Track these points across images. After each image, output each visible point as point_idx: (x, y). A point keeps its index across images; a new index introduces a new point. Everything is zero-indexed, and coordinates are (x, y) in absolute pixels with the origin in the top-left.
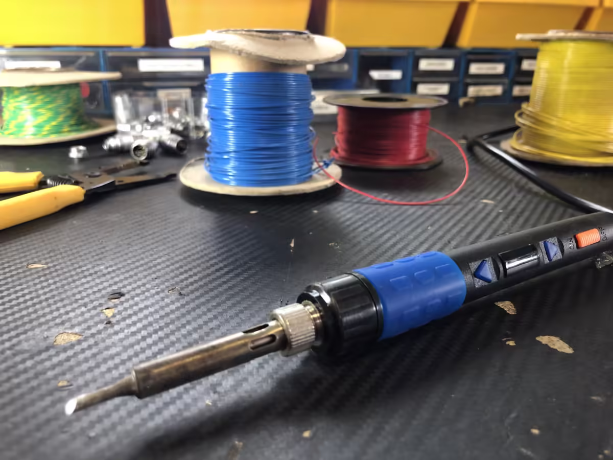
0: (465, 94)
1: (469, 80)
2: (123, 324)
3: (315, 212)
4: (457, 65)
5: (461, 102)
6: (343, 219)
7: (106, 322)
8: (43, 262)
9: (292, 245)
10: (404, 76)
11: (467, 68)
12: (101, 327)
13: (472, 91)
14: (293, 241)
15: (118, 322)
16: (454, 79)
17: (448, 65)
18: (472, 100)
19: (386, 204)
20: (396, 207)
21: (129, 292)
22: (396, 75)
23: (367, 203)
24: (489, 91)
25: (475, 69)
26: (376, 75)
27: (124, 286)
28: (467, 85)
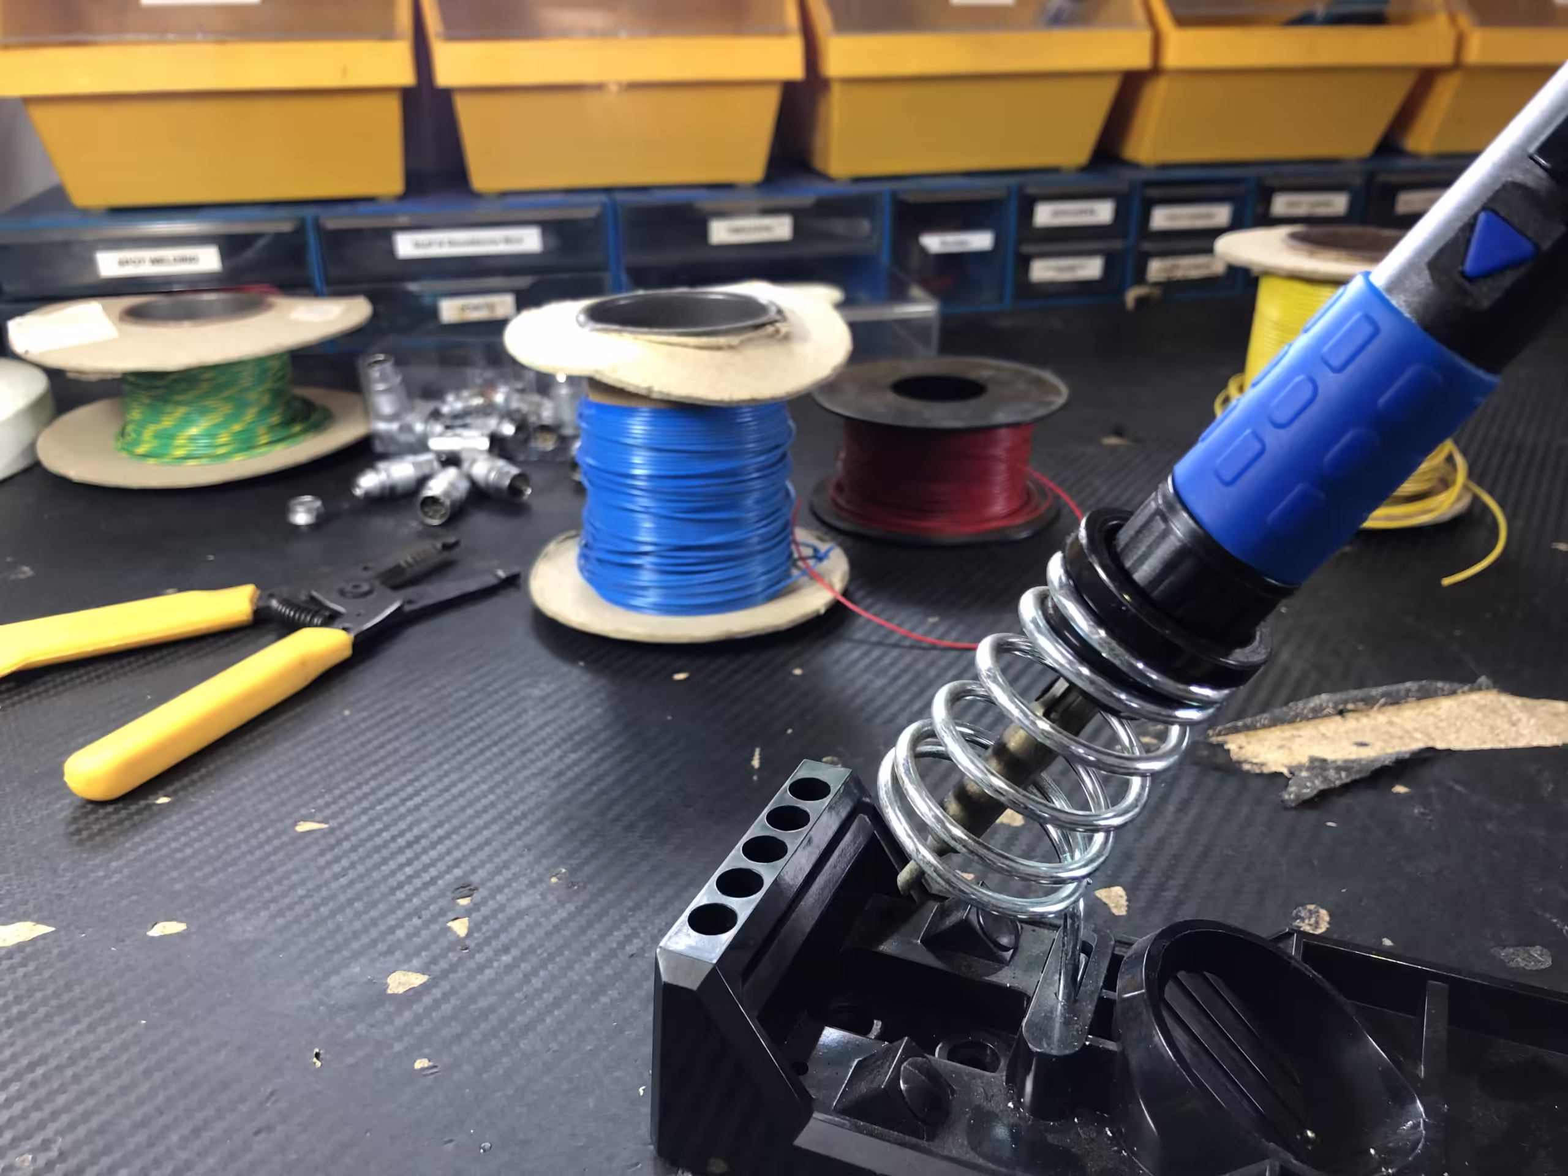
0: (1140, 277)
1: (1147, 246)
2: (488, 951)
3: (798, 672)
4: (1120, 213)
5: (1132, 295)
6: (850, 691)
7: (459, 947)
8: (319, 816)
9: (756, 763)
10: (998, 241)
11: (1146, 217)
12: (453, 956)
13: (1157, 269)
14: (757, 752)
15: (479, 948)
16: (1117, 245)
17: (1103, 212)
18: (1157, 292)
19: (933, 647)
20: (951, 655)
21: (483, 882)
22: (981, 241)
23: (896, 646)
24: (1198, 267)
25: (1162, 218)
26: (934, 243)
27: (474, 870)
28: (1143, 259)
